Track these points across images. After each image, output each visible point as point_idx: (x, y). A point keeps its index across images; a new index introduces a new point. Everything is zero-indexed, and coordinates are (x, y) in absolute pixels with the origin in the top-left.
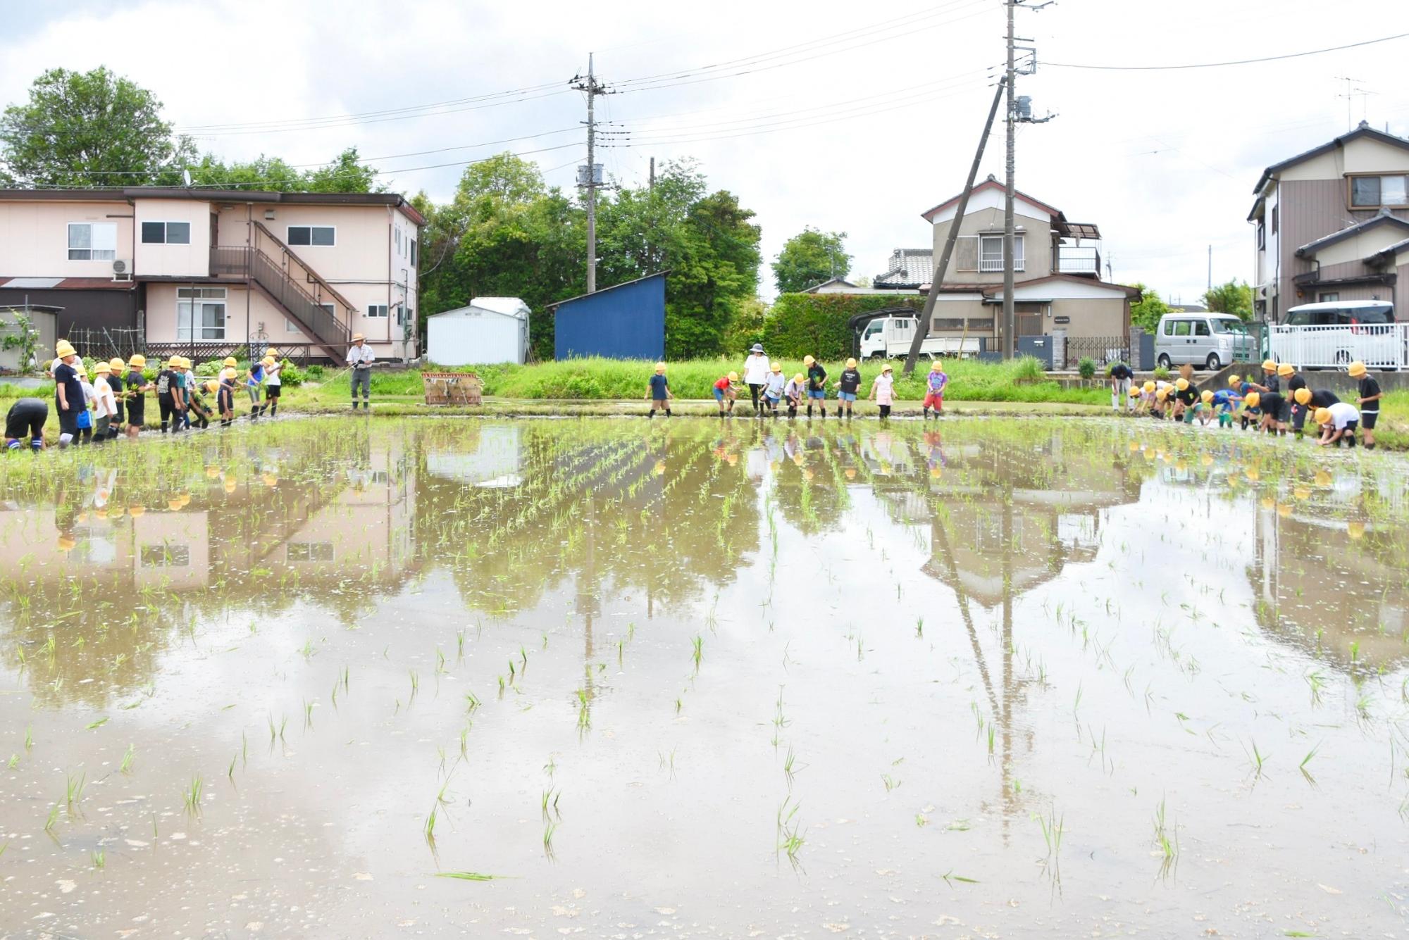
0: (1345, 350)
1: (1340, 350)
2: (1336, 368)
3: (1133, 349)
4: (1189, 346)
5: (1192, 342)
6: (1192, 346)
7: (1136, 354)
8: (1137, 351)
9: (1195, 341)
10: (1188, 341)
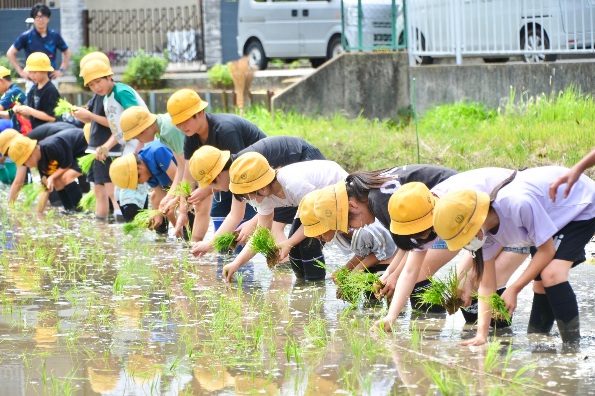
0: (534, 21)
1: (526, 22)
2: (522, 57)
3: (210, 29)
4: (295, 21)
5: (300, 13)
6: (300, 20)
7: (215, 39)
8: (217, 33)
9: (306, 13)
10: (294, 13)
